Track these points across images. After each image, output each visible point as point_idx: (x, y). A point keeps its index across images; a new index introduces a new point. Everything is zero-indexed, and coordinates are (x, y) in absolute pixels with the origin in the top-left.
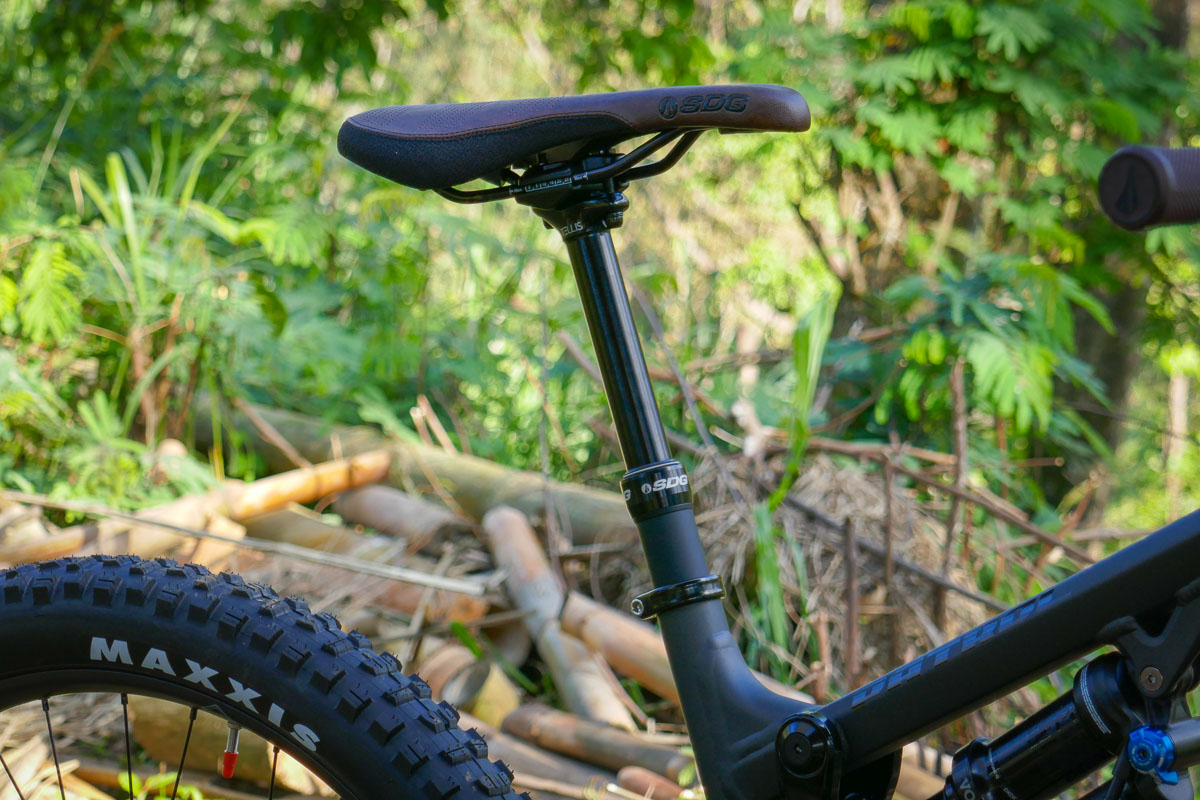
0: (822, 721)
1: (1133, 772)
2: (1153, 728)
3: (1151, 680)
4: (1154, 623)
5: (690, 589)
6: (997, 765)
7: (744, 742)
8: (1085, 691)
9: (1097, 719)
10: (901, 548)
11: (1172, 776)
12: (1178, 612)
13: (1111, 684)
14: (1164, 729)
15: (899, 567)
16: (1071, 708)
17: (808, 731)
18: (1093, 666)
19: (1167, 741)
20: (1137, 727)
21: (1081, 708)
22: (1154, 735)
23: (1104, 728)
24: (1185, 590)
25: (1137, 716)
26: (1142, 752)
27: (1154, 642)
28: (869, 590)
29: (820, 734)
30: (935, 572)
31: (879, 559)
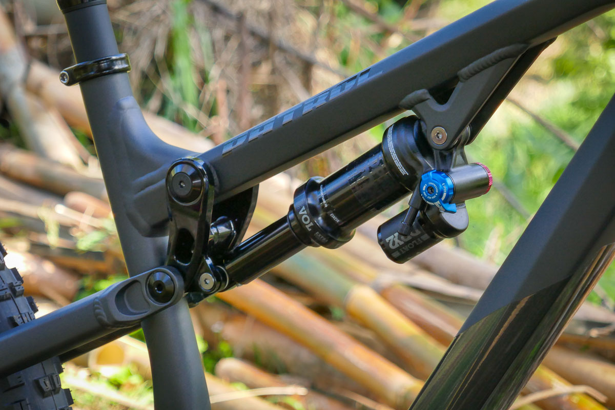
0: (200, 165)
1: (424, 204)
2: (439, 172)
3: (438, 136)
4: (442, 93)
5: (104, 65)
6: (326, 197)
7: (143, 179)
8: (390, 145)
9: (399, 164)
10: (282, 34)
11: (452, 207)
12: (459, 86)
13: (410, 139)
14: (447, 172)
15: (281, 49)
16: (380, 156)
17: (191, 171)
18: (397, 125)
19: (449, 181)
20: (428, 170)
21: (387, 156)
22: (438, 176)
23: (403, 171)
24: (465, 71)
25: (427, 162)
26: (431, 189)
27: (441, 108)
28: (256, 65)
29: (198, 174)
30: (305, 51)
31: (265, 43)
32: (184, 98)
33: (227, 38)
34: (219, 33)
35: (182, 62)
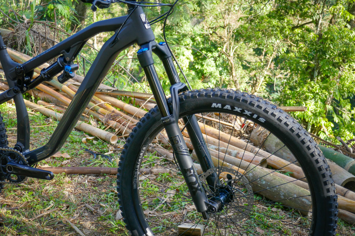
0: (22, 66)
1: (66, 72)
2: (68, 66)
3: (68, 59)
4: (68, 51)
5: (2, 48)
6: (47, 71)
7: (10, 70)
8: (59, 61)
9: (60, 65)
10: (48, 36)
11: (71, 72)
12: (71, 49)
13: (62, 60)
14: (70, 66)
15: (47, 39)
16: (57, 63)
17: (20, 68)
18: (60, 57)
19: (70, 68)
20: (66, 65)
21: (58, 63)
22: (68, 67)
23: (61, 66)
24: (71, 46)
25: (66, 64)
26: (67, 69)
27: (68, 53)
28: (44, 42)
29: (21, 68)
30: (53, 40)
31: (45, 38)
32: (29, 50)
33: (37, 37)
34: (35, 37)
35: (28, 43)
